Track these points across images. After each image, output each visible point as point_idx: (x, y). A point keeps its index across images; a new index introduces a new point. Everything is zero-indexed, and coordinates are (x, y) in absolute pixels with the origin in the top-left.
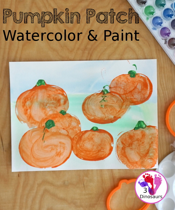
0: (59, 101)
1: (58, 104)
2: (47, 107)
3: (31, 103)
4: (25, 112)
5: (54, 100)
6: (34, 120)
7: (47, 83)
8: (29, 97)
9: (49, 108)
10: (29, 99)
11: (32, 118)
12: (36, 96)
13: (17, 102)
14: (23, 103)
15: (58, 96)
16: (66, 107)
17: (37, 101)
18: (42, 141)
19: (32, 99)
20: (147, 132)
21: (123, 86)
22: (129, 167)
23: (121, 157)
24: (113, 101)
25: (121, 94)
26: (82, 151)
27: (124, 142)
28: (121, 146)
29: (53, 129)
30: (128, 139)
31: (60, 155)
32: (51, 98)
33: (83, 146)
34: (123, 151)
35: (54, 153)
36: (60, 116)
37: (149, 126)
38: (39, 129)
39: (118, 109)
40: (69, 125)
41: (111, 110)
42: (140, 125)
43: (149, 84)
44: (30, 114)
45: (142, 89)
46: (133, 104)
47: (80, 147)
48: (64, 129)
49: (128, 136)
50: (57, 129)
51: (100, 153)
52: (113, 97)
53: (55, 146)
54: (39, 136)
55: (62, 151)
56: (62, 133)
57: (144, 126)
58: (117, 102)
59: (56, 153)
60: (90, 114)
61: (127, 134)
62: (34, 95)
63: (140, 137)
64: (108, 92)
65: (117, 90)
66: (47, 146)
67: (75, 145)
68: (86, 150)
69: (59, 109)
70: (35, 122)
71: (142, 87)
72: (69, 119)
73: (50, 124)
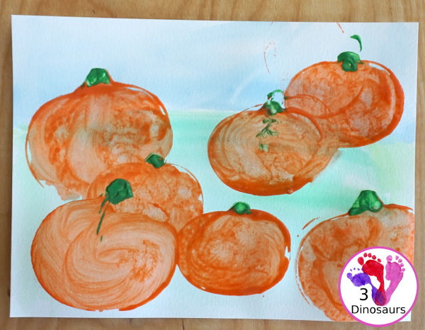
0: (146, 128)
1: (144, 138)
2: (112, 143)
3: (69, 131)
4: (52, 156)
5: (131, 125)
6: (76, 179)
7: (115, 79)
8: (65, 116)
9: (118, 147)
10: (65, 119)
11: (71, 173)
12: (84, 111)
13: (30, 127)
14: (46, 129)
15: (144, 115)
17: (85, 127)
18: (94, 235)
19: (71, 121)
20: (385, 221)
21: (323, 93)
22: (333, 315)
23: (310, 288)
24: (294, 134)
25: (315, 117)
26: (203, 269)
27: (320, 248)
28: (311, 257)
29: (127, 206)
30: (330, 238)
31: (144, 277)
32: (124, 119)
33: (206, 253)
34: (316, 272)
35: (126, 270)
36: (149, 170)
37: (392, 207)
38: (88, 202)
39: (306, 157)
40: (172, 195)
41: (287, 159)
42: (365, 203)
43: (393, 91)
44: (66, 161)
45: (374, 105)
46: (347, 144)
47: (199, 256)
48: (156, 205)
49: (330, 230)
50: (138, 204)
51: (252, 274)
53: (130, 252)
54: (87, 224)
55: (149, 266)
56: (150, 215)
57: (377, 205)
58: (303, 138)
59: (134, 270)
60: (229, 168)
61: (329, 226)
62: (78, 108)
63: (364, 233)
64: (280, 110)
65: (304, 105)
66: (108, 252)
67: (185, 250)
68: (214, 264)
69: (146, 151)
70: (78, 183)
71: (373, 99)
72: (171, 180)
73: (117, 190)
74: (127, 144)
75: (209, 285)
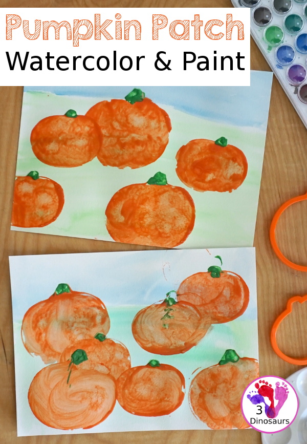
0: (93, 318)
1: (93, 324)
2: (73, 328)
3: (47, 322)
4: (37, 338)
5: (85, 317)
6: (53, 351)
7: (73, 289)
8: (44, 313)
9: (77, 330)
10: (44, 315)
11: (50, 348)
12: (55, 310)
13: (23, 321)
14: (33, 322)
15: (92, 310)
16: (105, 329)
17: (57, 319)
18: (66, 384)
19: (48, 316)
20: (241, 368)
21: (200, 291)
22: (212, 426)
23: (198, 410)
24: (184, 317)
25: (198, 306)
26: (132, 401)
27: (203, 385)
28: (198, 391)
29: (85, 365)
30: (209, 379)
31: (97, 408)
32: (80, 313)
33: (134, 391)
34: (201, 400)
35: (86, 404)
36: (96, 343)
37: (245, 359)
38: (61, 364)
39: (192, 331)
40: (111, 358)
41: (180, 333)
42: (229, 357)
43: (242, 289)
44: (46, 340)
45: (231, 297)
46: (216, 321)
47: (130, 394)
48: (102, 364)
49: (209, 374)
50: (91, 364)
51: (163, 403)
52: (183, 310)
53: (87, 393)
54: (61, 378)
55: (100, 401)
56: (99, 370)
57: (236, 358)
58: (189, 319)
59: (90, 404)
60: (145, 339)
61: (208, 372)
62: (51, 308)
63: (228, 376)
64: (174, 302)
65: (189, 299)
66: (74, 394)
67: (121, 390)
68: (139, 398)
69: (94, 332)
70: (54, 353)
71: (231, 294)
72: (110, 348)
73: (78, 356)
74: (82, 328)
75: (137, 411)
